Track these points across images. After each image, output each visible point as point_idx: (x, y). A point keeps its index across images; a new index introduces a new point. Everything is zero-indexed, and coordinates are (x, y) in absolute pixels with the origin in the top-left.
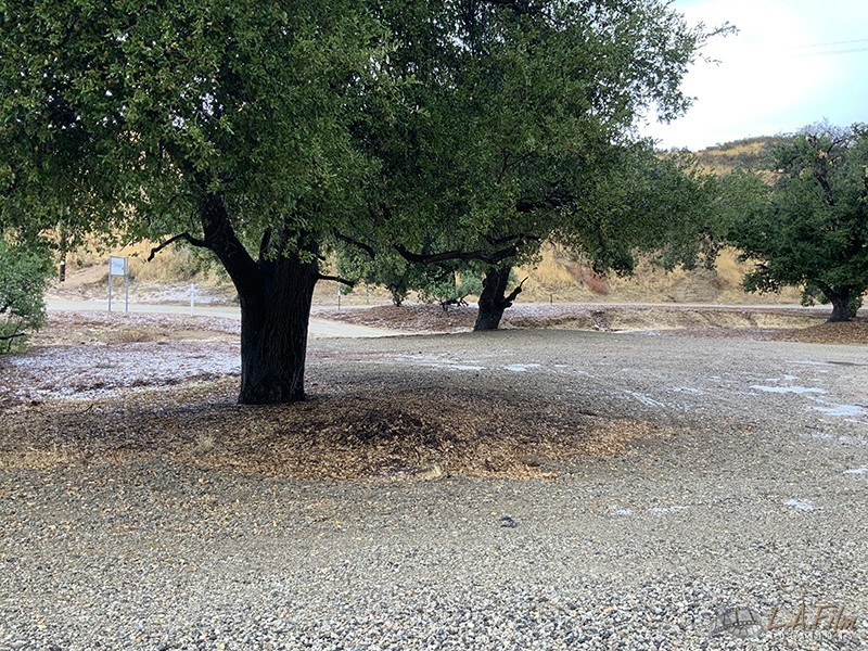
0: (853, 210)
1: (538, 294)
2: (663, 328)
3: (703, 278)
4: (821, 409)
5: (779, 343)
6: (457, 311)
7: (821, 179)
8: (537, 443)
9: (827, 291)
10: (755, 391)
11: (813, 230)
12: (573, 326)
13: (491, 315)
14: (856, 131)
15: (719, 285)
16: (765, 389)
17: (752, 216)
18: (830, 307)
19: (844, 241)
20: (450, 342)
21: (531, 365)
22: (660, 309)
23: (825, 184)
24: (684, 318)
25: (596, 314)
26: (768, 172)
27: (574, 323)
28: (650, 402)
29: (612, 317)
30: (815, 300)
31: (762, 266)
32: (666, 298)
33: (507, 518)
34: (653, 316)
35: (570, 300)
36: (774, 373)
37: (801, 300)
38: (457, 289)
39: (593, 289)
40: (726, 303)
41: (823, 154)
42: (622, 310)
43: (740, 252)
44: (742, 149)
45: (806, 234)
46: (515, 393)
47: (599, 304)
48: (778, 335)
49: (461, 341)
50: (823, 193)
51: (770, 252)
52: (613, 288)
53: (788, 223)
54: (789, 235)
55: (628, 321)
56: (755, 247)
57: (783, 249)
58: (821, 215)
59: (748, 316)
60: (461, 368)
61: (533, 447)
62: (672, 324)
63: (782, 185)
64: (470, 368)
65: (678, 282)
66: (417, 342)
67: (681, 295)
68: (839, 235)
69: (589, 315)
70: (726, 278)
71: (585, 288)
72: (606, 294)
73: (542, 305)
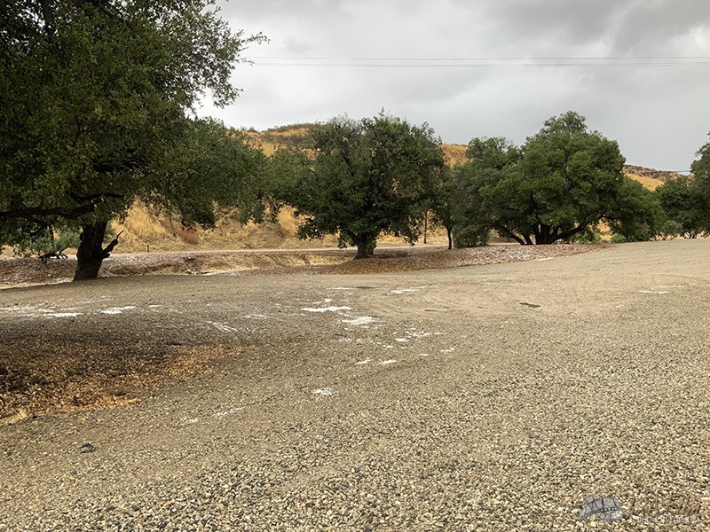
0: (366, 180)
1: (136, 245)
2: (242, 269)
3: (270, 229)
4: (346, 321)
5: (323, 276)
6: (56, 263)
7: (345, 157)
8: (125, 375)
9: (353, 237)
10: (304, 312)
11: (341, 194)
12: (169, 271)
13: (90, 266)
14: (365, 123)
15: (282, 234)
16: (311, 310)
17: (301, 183)
18: (356, 248)
19: (361, 201)
20: (48, 292)
21: (126, 308)
22: (240, 254)
23: (347, 161)
24: (258, 260)
25: (188, 260)
26: (310, 150)
27: (170, 269)
28: (226, 329)
29: (202, 263)
30: (347, 244)
31: (310, 220)
32: (244, 246)
33: (88, 445)
34: (234, 260)
35: (165, 249)
36: (317, 298)
37: (338, 244)
38: (56, 243)
39: (185, 240)
40: (288, 248)
41: (345, 139)
42: (209, 257)
43: (295, 209)
44: (293, 132)
45: (337, 196)
46: (109, 333)
47: (191, 252)
48: (323, 270)
49: (61, 290)
50: (347, 167)
51: (314, 210)
52: (202, 238)
53: (326, 188)
54: (327, 197)
55: (215, 265)
56: (304, 205)
57: (323, 207)
58: (346, 183)
59: (303, 257)
60: (57, 315)
61: (121, 379)
62: (249, 266)
63: (320, 160)
64: (68, 315)
65: (252, 233)
66: (13, 296)
67: (255, 243)
68: (358, 198)
69: (182, 262)
70: (287, 229)
71: (178, 239)
72: (196, 243)
73: (140, 254)
